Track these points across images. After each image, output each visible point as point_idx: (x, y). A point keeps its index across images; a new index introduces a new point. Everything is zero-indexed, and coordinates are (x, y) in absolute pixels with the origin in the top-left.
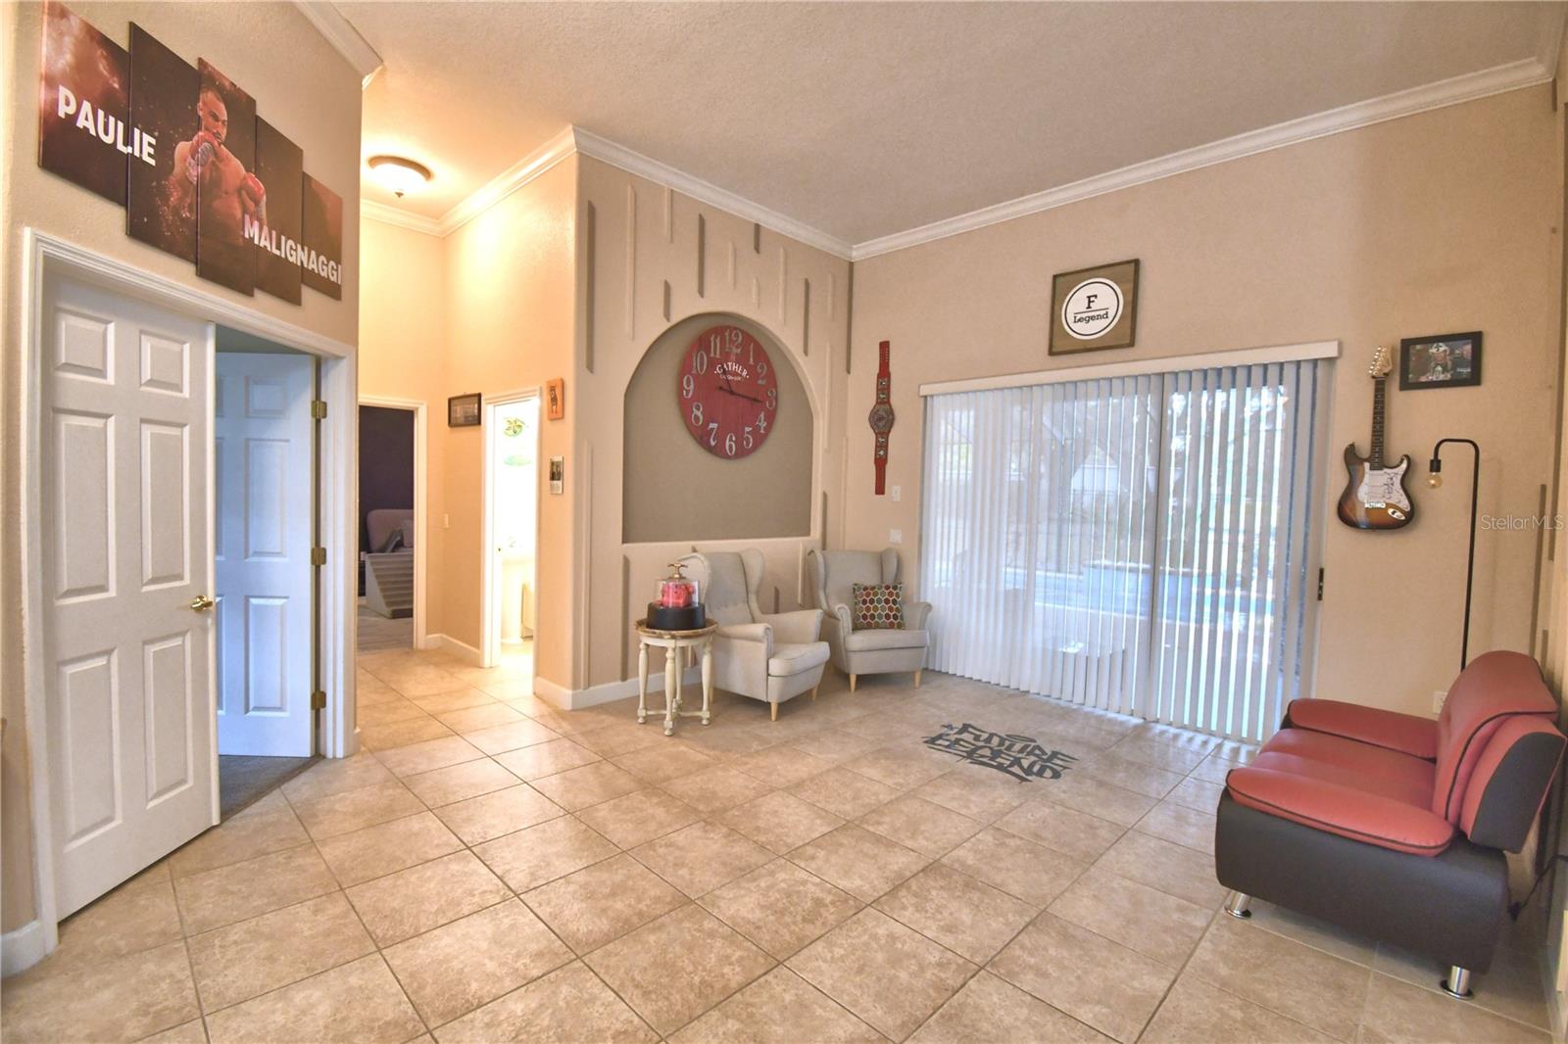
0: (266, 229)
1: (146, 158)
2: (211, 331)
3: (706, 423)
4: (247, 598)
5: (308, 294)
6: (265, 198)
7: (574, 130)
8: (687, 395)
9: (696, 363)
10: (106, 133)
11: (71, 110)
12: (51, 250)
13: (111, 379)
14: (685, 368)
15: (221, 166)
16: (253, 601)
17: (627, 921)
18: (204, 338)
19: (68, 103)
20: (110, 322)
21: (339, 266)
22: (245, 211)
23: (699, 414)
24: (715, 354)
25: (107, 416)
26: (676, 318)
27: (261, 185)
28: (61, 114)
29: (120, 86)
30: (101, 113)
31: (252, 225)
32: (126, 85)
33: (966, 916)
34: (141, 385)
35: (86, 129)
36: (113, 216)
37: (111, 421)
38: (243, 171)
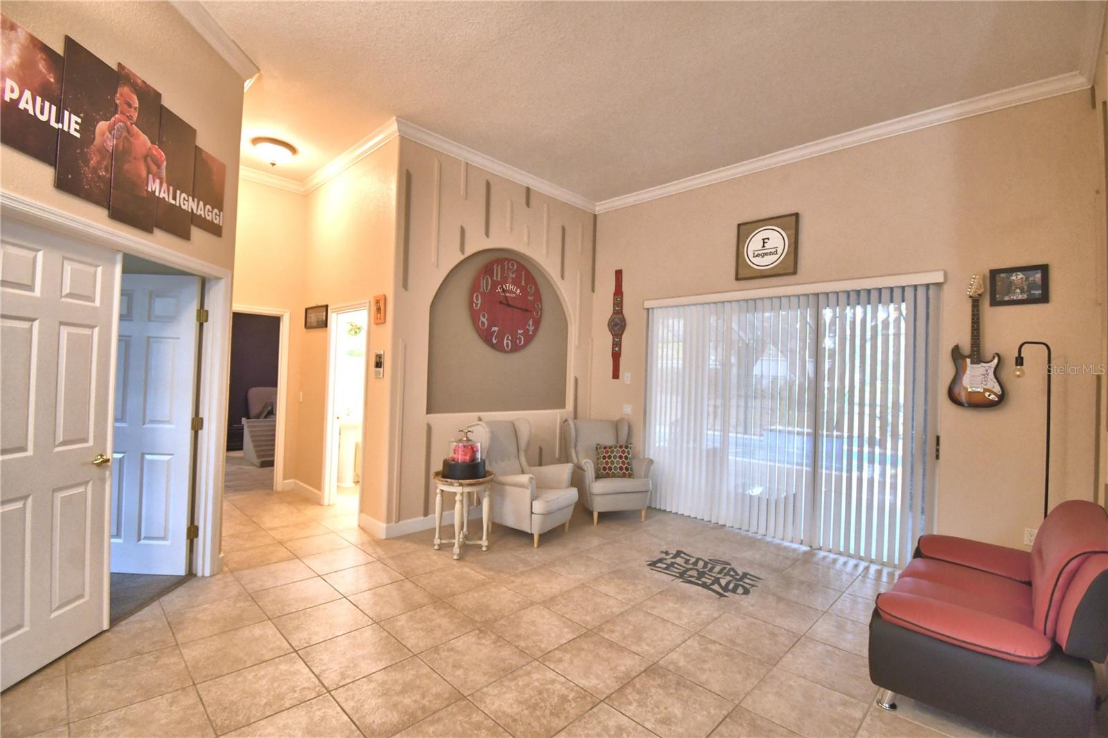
0: (165, 185)
1: (73, 132)
2: (119, 258)
3: (490, 326)
4: (143, 455)
5: (196, 232)
6: (165, 163)
7: (397, 120)
8: (476, 306)
9: (483, 284)
10: (42, 113)
11: (15, 96)
13: (37, 292)
14: (475, 288)
15: (132, 139)
16: (148, 457)
17: (412, 715)
18: (114, 263)
19: (12, 91)
20: (39, 250)
21: (221, 213)
22: (149, 172)
23: (485, 320)
24: (497, 278)
25: (33, 320)
26: (469, 252)
27: (162, 153)
28: (7, 99)
29: (55, 80)
30: (39, 99)
31: (154, 182)
32: (60, 80)
33: (677, 710)
34: (61, 297)
35: (26, 110)
36: (44, 174)
37: (36, 323)
38: (149, 144)
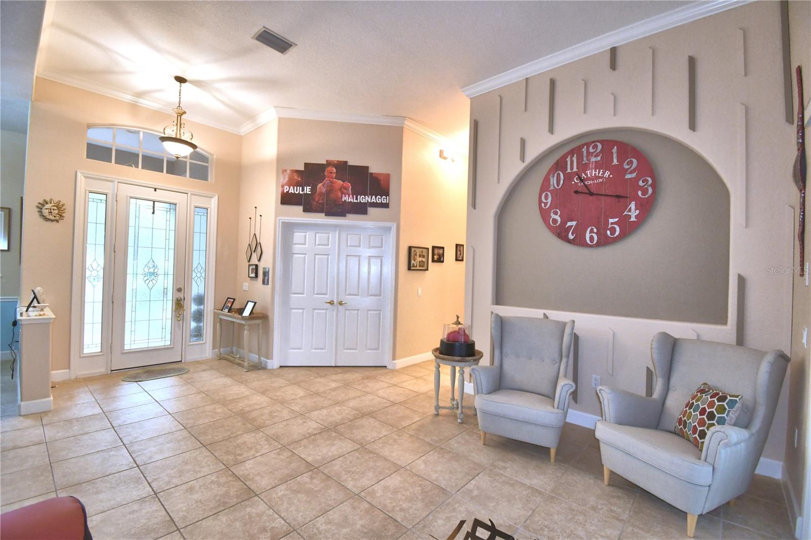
0: (351, 196)
1: (308, 192)
2: (337, 229)
3: (564, 222)
5: (371, 210)
6: (351, 187)
8: (545, 206)
9: (553, 181)
10: (297, 191)
11: (287, 190)
12: (283, 221)
13: (308, 245)
14: (545, 186)
15: (333, 185)
18: (336, 231)
19: (287, 189)
20: (307, 232)
21: (388, 197)
22: (342, 194)
23: (557, 217)
24: (572, 168)
27: (349, 184)
28: (285, 192)
29: (301, 179)
30: (295, 188)
34: (315, 246)
35: (292, 193)
36: (299, 209)
37: (307, 255)
38: (342, 183)
